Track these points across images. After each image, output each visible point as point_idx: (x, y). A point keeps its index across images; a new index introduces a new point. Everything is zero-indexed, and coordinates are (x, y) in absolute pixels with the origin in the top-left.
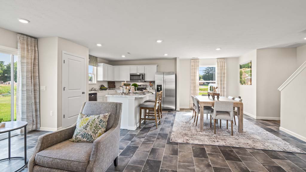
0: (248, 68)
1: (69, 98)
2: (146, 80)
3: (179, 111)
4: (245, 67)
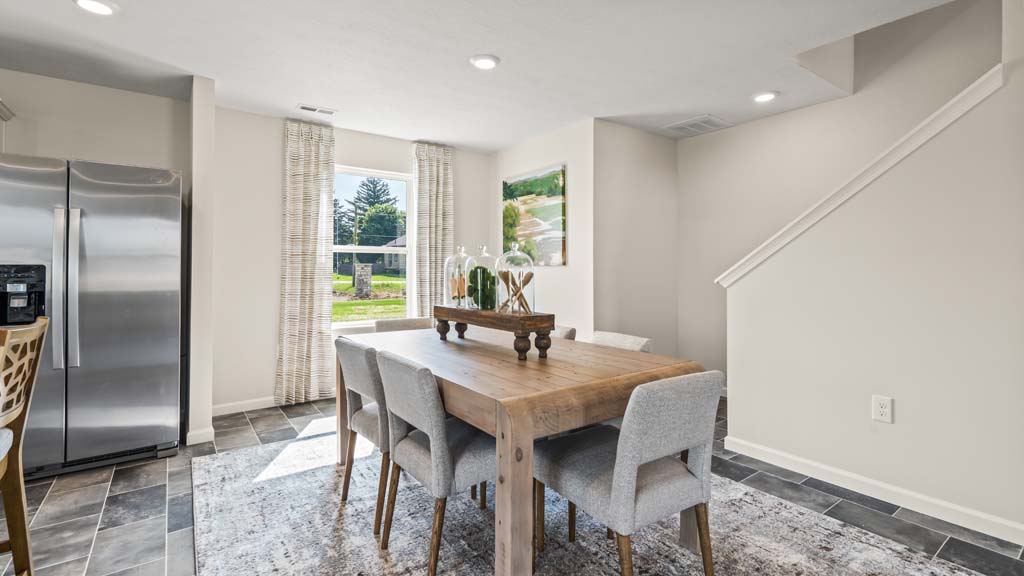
0: (551, 193)
3: (206, 449)
4: (530, 193)
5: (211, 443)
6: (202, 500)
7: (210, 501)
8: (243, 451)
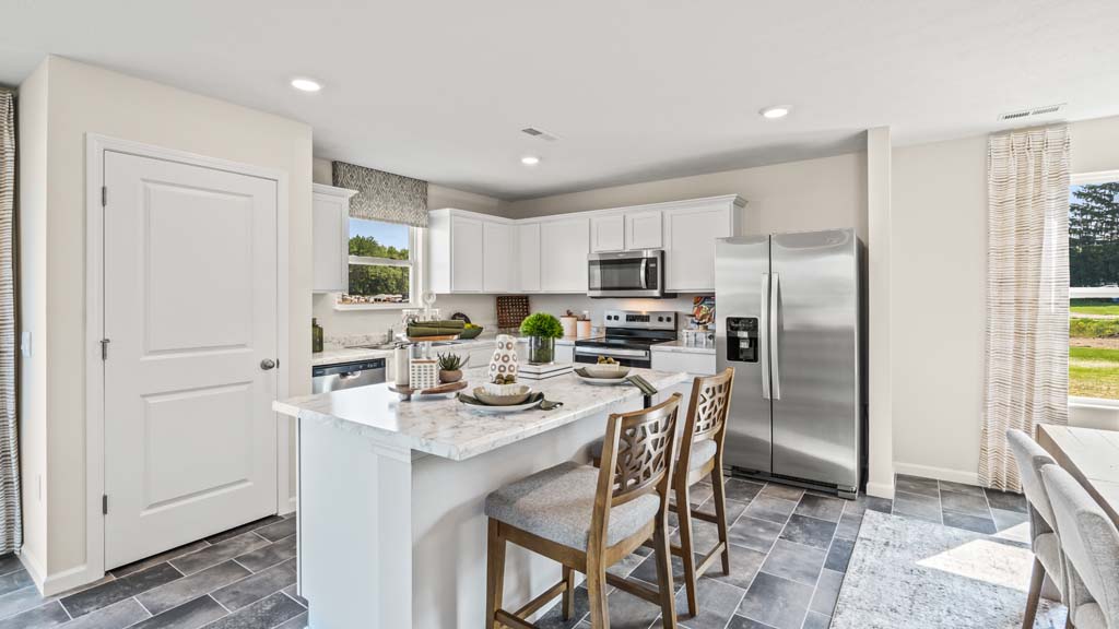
1: (151, 401)
2: (670, 288)
3: (882, 506)
5: (890, 501)
6: (860, 553)
7: (866, 558)
8: (919, 523)
